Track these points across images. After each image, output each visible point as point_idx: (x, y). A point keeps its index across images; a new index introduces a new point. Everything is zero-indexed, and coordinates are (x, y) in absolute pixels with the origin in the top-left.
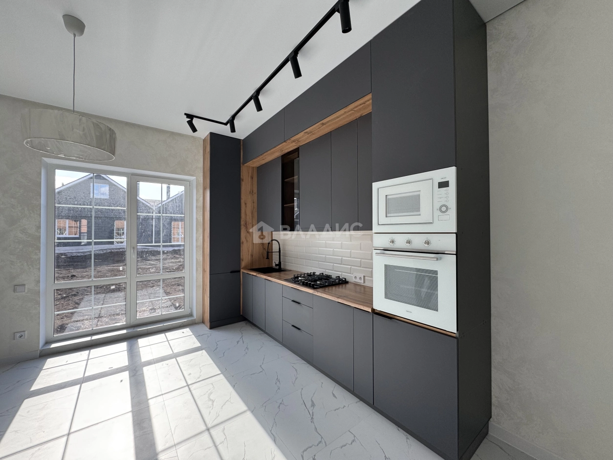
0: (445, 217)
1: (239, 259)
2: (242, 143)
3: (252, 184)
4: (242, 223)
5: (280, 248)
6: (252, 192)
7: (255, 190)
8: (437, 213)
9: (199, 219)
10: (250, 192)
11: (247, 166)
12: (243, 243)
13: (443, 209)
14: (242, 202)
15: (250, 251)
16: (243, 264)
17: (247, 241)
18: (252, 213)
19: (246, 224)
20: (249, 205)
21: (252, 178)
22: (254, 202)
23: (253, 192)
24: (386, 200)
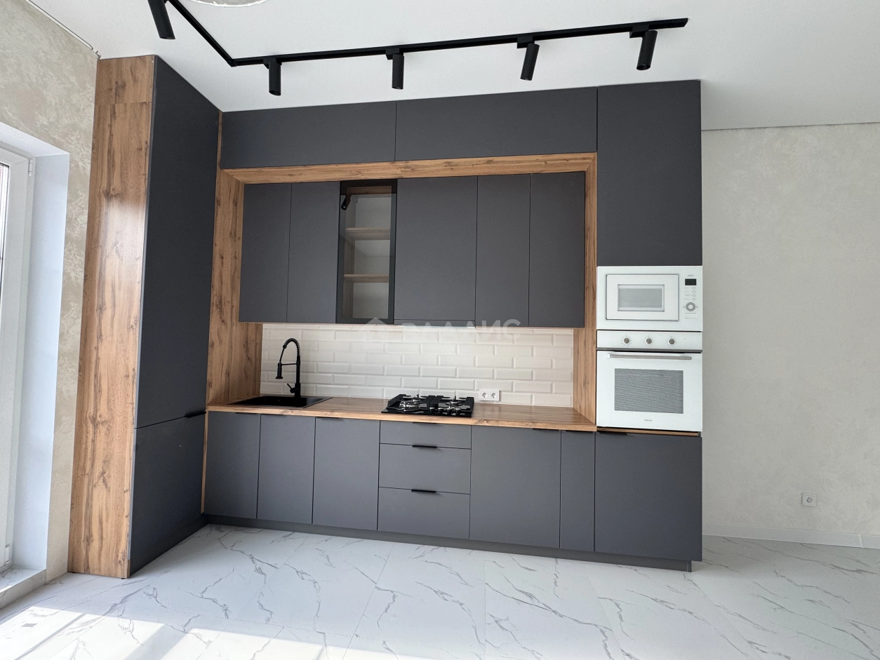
0: (691, 315)
1: (202, 382)
2: (220, 119)
3: (235, 217)
4: (214, 300)
5: (299, 357)
6: (233, 235)
7: (240, 233)
8: (684, 311)
9: (73, 275)
10: (231, 233)
11: (228, 175)
12: (213, 345)
13: (691, 307)
14: (216, 250)
15: (225, 364)
16: (211, 394)
17: (221, 342)
18: (233, 280)
19: (221, 302)
20: (228, 261)
21: (236, 203)
22: (236, 258)
23: (235, 236)
24: (619, 290)
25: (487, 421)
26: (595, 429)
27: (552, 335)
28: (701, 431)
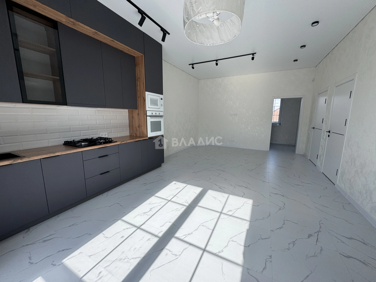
8: (161, 106)
24: (150, 99)
25: (124, 141)
26: (147, 138)
27: (122, 111)
28: (163, 134)
